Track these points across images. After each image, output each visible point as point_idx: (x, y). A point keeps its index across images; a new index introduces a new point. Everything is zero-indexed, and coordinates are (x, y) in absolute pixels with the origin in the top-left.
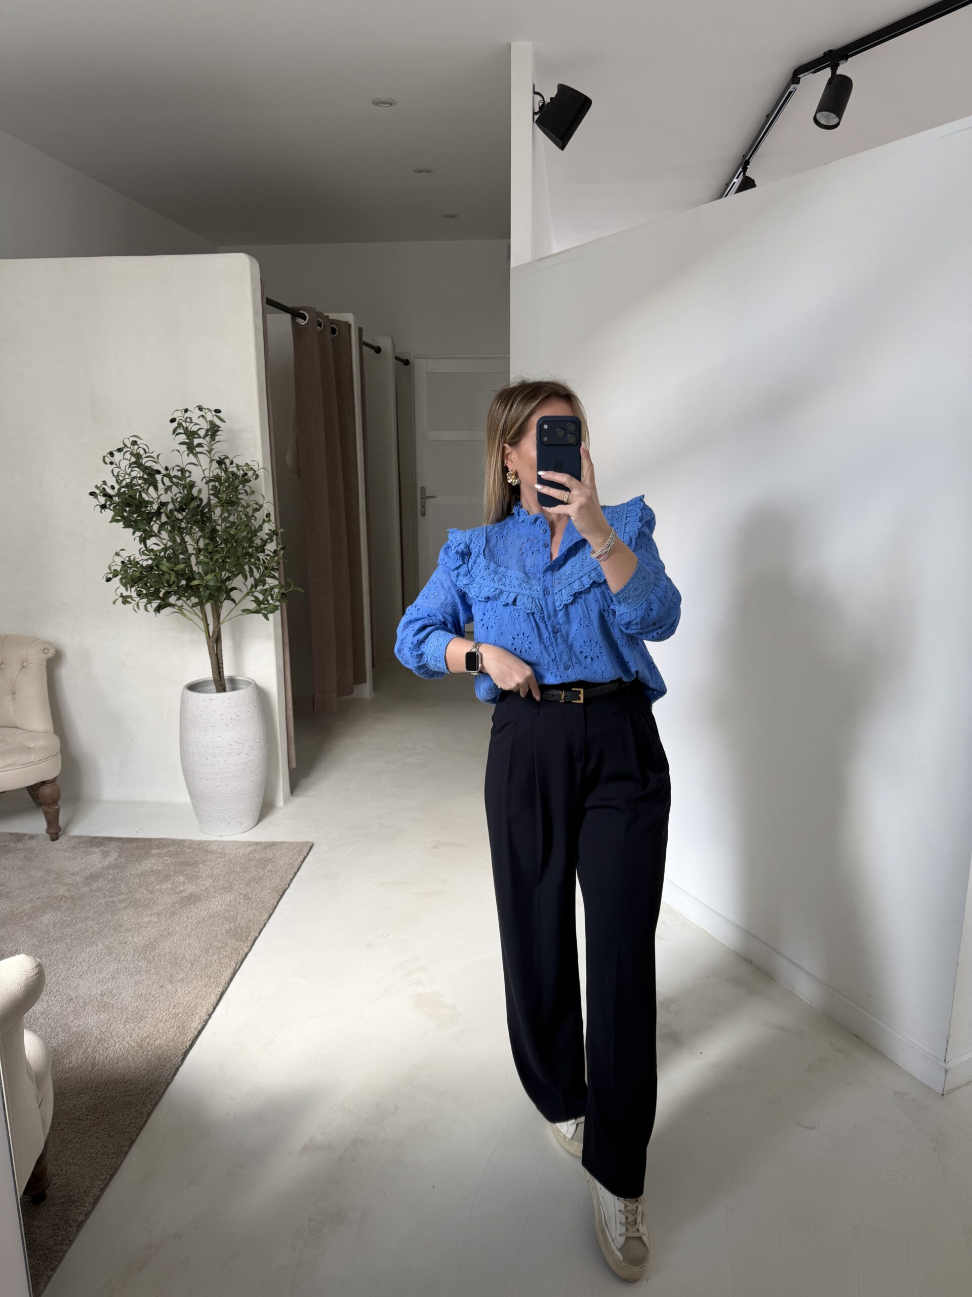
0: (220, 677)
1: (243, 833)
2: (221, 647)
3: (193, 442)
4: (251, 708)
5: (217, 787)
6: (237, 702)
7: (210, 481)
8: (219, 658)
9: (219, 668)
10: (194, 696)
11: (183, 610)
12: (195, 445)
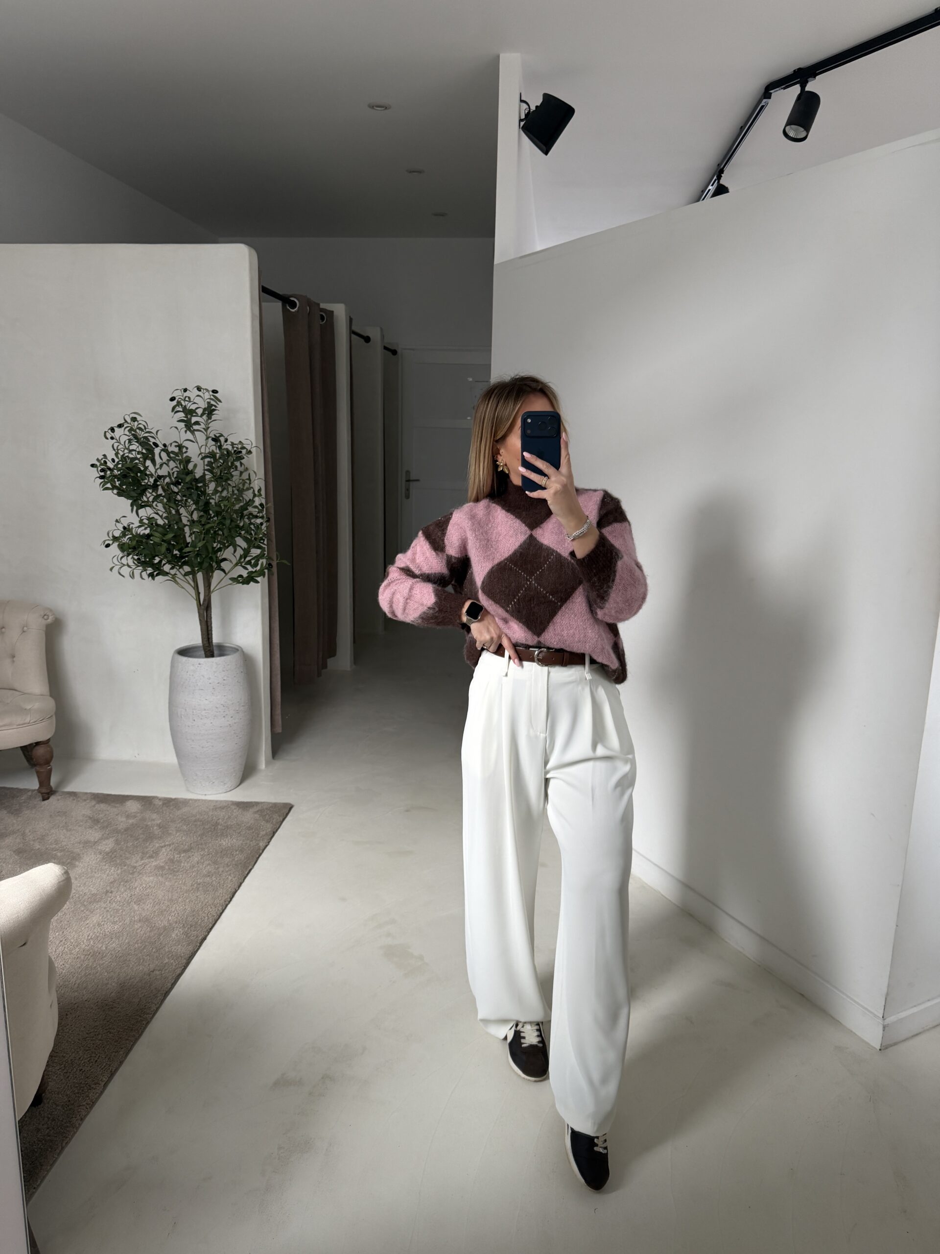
0: (209, 643)
1: (225, 792)
2: (211, 615)
3: (191, 419)
4: (237, 674)
5: (203, 747)
6: (225, 667)
7: (206, 457)
8: (209, 624)
9: (208, 634)
10: (184, 660)
11: (176, 578)
12: (193, 422)
